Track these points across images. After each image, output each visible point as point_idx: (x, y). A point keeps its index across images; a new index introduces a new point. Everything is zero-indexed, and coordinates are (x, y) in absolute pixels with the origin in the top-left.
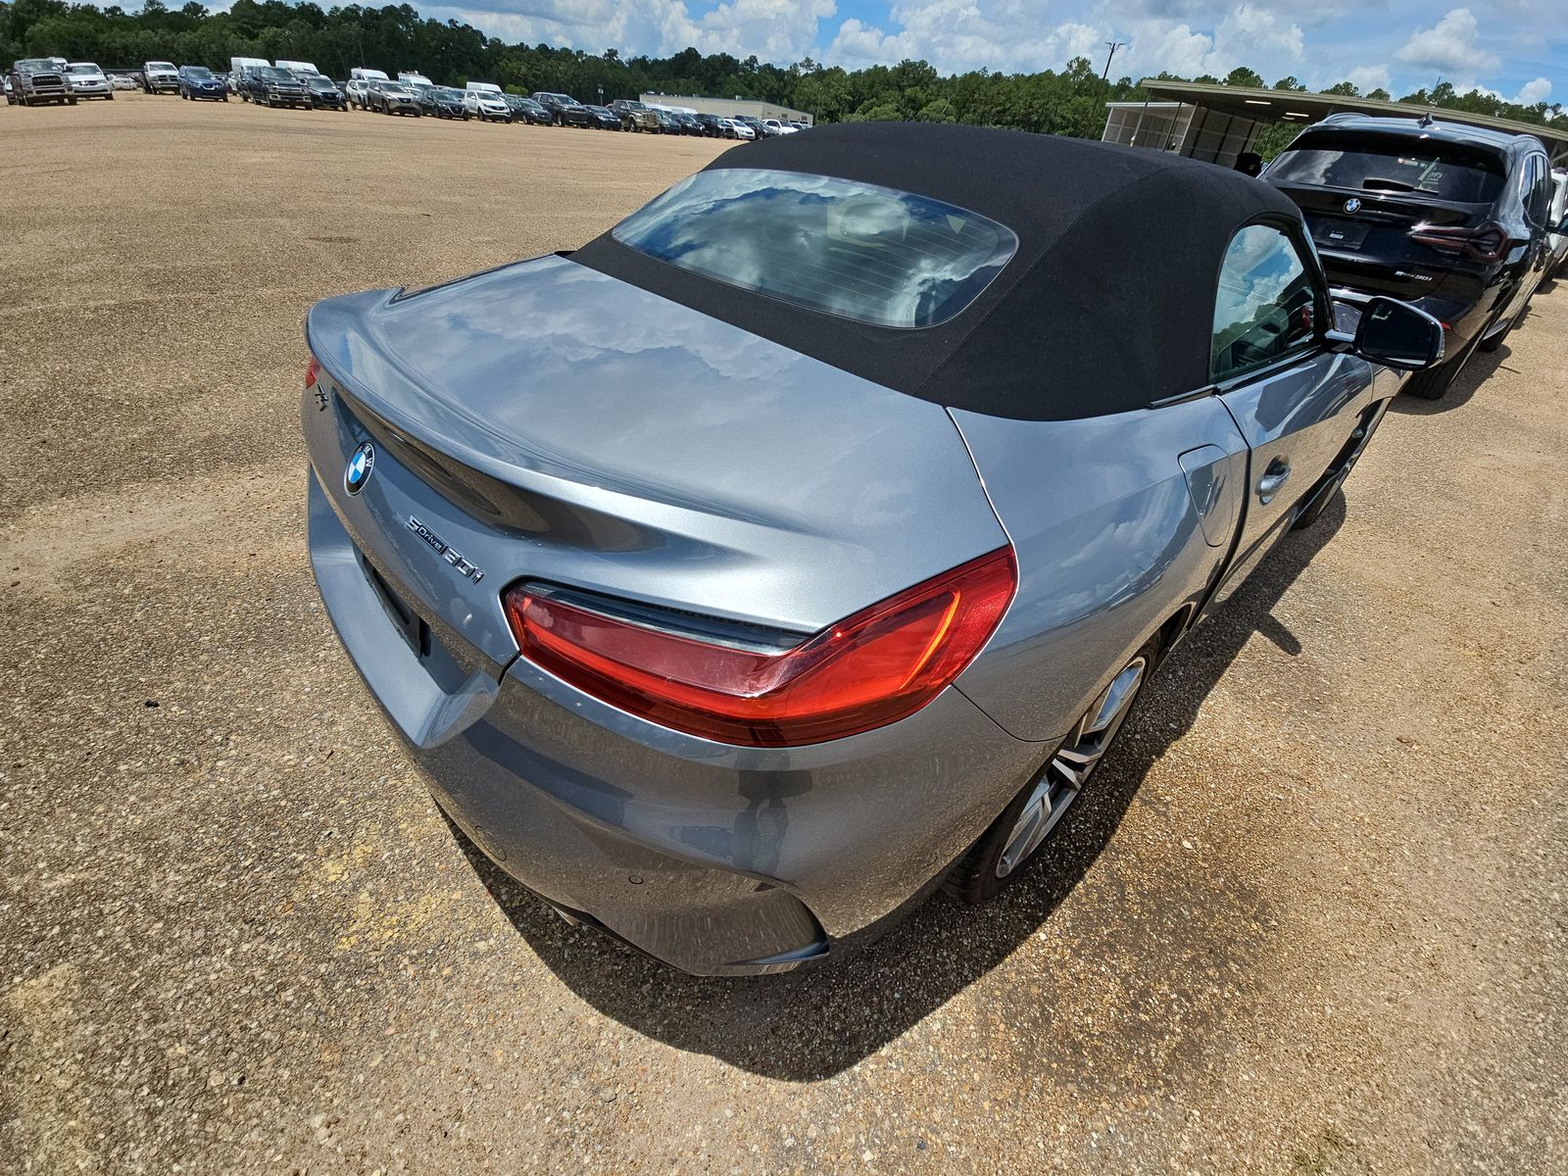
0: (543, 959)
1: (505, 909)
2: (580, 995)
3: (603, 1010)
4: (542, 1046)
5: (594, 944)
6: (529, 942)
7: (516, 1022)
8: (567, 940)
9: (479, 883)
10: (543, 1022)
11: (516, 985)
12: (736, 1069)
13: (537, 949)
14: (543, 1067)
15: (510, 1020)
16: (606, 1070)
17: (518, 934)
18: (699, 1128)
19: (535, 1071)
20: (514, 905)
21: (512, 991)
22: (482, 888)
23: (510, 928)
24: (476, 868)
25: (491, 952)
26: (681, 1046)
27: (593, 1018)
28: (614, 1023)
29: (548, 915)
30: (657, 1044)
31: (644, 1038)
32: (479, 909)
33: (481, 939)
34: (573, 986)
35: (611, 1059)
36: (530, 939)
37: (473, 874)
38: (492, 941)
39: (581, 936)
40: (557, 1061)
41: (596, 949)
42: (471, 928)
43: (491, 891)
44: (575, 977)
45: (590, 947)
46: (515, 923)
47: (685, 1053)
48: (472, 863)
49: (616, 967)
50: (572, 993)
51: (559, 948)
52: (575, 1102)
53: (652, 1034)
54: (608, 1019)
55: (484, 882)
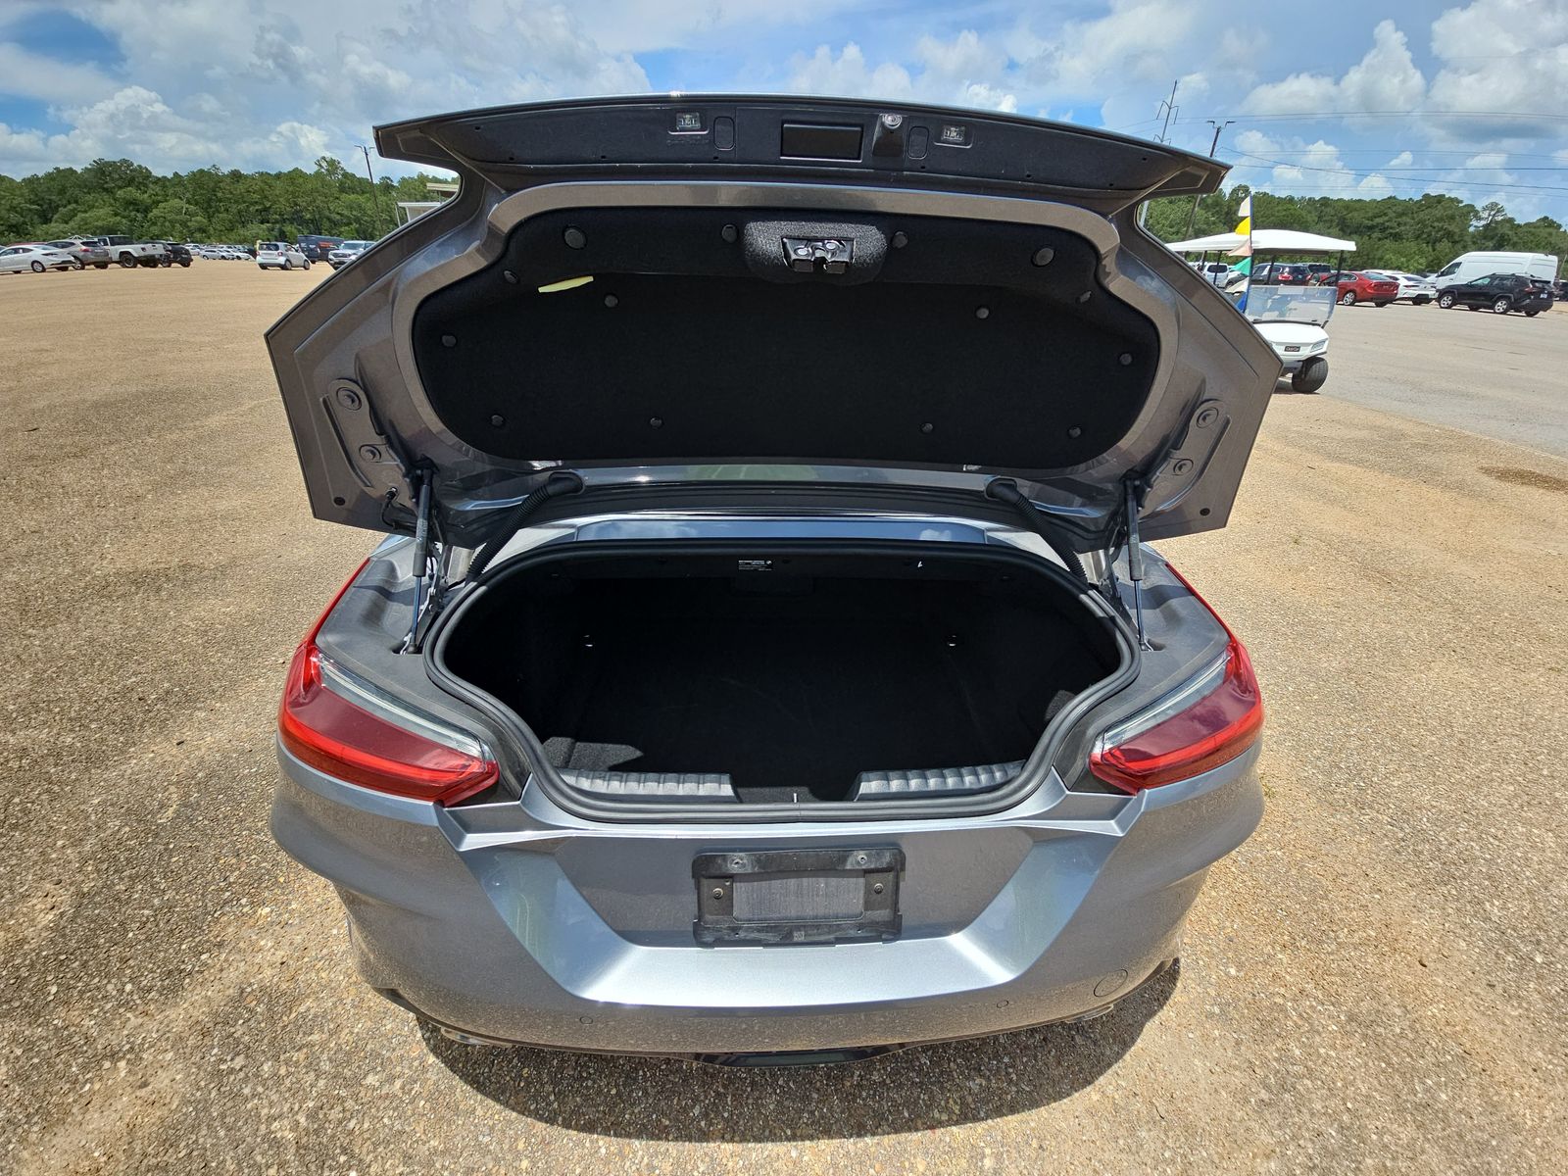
0: (1023, 1111)
1: (957, 1123)
2: (1069, 1095)
3: (1088, 1082)
4: (1105, 1148)
5: (1025, 1059)
6: (1002, 1115)
7: (1076, 1163)
8: (1011, 1080)
9: (916, 1136)
10: (1084, 1138)
11: (1041, 1147)
12: (1160, 1014)
13: (1013, 1110)
14: (1124, 1156)
15: (1073, 1167)
16: (1138, 1105)
17: (990, 1121)
18: (1196, 1061)
19: (1125, 1164)
20: (957, 1112)
21: (1046, 1153)
22: (925, 1136)
23: (981, 1127)
24: (896, 1132)
25: (998, 1157)
26: (1133, 1041)
27: (1090, 1095)
28: (1102, 1080)
29: (981, 1085)
30: (1127, 1057)
31: (1120, 1063)
32: (947, 1148)
33: (982, 1160)
34: (1059, 1096)
35: (1131, 1097)
36: (999, 1112)
37: (904, 1136)
38: (988, 1151)
39: (1013, 1067)
40: (1121, 1142)
41: (1030, 1060)
42: (965, 1165)
43: (932, 1128)
44: (1051, 1090)
45: (1025, 1065)
46: (976, 1119)
47: (1139, 1040)
48: (888, 1134)
49: (1053, 1054)
50: (1065, 1100)
51: (1017, 1092)
52: (1159, 1144)
53: (1119, 1056)
54: (1097, 1083)
55: (917, 1130)
